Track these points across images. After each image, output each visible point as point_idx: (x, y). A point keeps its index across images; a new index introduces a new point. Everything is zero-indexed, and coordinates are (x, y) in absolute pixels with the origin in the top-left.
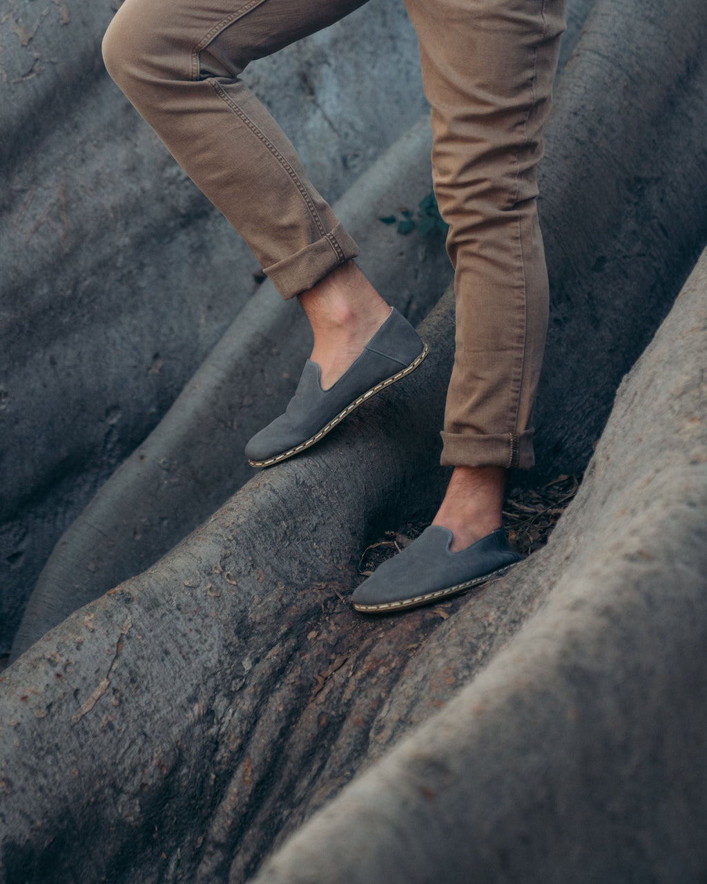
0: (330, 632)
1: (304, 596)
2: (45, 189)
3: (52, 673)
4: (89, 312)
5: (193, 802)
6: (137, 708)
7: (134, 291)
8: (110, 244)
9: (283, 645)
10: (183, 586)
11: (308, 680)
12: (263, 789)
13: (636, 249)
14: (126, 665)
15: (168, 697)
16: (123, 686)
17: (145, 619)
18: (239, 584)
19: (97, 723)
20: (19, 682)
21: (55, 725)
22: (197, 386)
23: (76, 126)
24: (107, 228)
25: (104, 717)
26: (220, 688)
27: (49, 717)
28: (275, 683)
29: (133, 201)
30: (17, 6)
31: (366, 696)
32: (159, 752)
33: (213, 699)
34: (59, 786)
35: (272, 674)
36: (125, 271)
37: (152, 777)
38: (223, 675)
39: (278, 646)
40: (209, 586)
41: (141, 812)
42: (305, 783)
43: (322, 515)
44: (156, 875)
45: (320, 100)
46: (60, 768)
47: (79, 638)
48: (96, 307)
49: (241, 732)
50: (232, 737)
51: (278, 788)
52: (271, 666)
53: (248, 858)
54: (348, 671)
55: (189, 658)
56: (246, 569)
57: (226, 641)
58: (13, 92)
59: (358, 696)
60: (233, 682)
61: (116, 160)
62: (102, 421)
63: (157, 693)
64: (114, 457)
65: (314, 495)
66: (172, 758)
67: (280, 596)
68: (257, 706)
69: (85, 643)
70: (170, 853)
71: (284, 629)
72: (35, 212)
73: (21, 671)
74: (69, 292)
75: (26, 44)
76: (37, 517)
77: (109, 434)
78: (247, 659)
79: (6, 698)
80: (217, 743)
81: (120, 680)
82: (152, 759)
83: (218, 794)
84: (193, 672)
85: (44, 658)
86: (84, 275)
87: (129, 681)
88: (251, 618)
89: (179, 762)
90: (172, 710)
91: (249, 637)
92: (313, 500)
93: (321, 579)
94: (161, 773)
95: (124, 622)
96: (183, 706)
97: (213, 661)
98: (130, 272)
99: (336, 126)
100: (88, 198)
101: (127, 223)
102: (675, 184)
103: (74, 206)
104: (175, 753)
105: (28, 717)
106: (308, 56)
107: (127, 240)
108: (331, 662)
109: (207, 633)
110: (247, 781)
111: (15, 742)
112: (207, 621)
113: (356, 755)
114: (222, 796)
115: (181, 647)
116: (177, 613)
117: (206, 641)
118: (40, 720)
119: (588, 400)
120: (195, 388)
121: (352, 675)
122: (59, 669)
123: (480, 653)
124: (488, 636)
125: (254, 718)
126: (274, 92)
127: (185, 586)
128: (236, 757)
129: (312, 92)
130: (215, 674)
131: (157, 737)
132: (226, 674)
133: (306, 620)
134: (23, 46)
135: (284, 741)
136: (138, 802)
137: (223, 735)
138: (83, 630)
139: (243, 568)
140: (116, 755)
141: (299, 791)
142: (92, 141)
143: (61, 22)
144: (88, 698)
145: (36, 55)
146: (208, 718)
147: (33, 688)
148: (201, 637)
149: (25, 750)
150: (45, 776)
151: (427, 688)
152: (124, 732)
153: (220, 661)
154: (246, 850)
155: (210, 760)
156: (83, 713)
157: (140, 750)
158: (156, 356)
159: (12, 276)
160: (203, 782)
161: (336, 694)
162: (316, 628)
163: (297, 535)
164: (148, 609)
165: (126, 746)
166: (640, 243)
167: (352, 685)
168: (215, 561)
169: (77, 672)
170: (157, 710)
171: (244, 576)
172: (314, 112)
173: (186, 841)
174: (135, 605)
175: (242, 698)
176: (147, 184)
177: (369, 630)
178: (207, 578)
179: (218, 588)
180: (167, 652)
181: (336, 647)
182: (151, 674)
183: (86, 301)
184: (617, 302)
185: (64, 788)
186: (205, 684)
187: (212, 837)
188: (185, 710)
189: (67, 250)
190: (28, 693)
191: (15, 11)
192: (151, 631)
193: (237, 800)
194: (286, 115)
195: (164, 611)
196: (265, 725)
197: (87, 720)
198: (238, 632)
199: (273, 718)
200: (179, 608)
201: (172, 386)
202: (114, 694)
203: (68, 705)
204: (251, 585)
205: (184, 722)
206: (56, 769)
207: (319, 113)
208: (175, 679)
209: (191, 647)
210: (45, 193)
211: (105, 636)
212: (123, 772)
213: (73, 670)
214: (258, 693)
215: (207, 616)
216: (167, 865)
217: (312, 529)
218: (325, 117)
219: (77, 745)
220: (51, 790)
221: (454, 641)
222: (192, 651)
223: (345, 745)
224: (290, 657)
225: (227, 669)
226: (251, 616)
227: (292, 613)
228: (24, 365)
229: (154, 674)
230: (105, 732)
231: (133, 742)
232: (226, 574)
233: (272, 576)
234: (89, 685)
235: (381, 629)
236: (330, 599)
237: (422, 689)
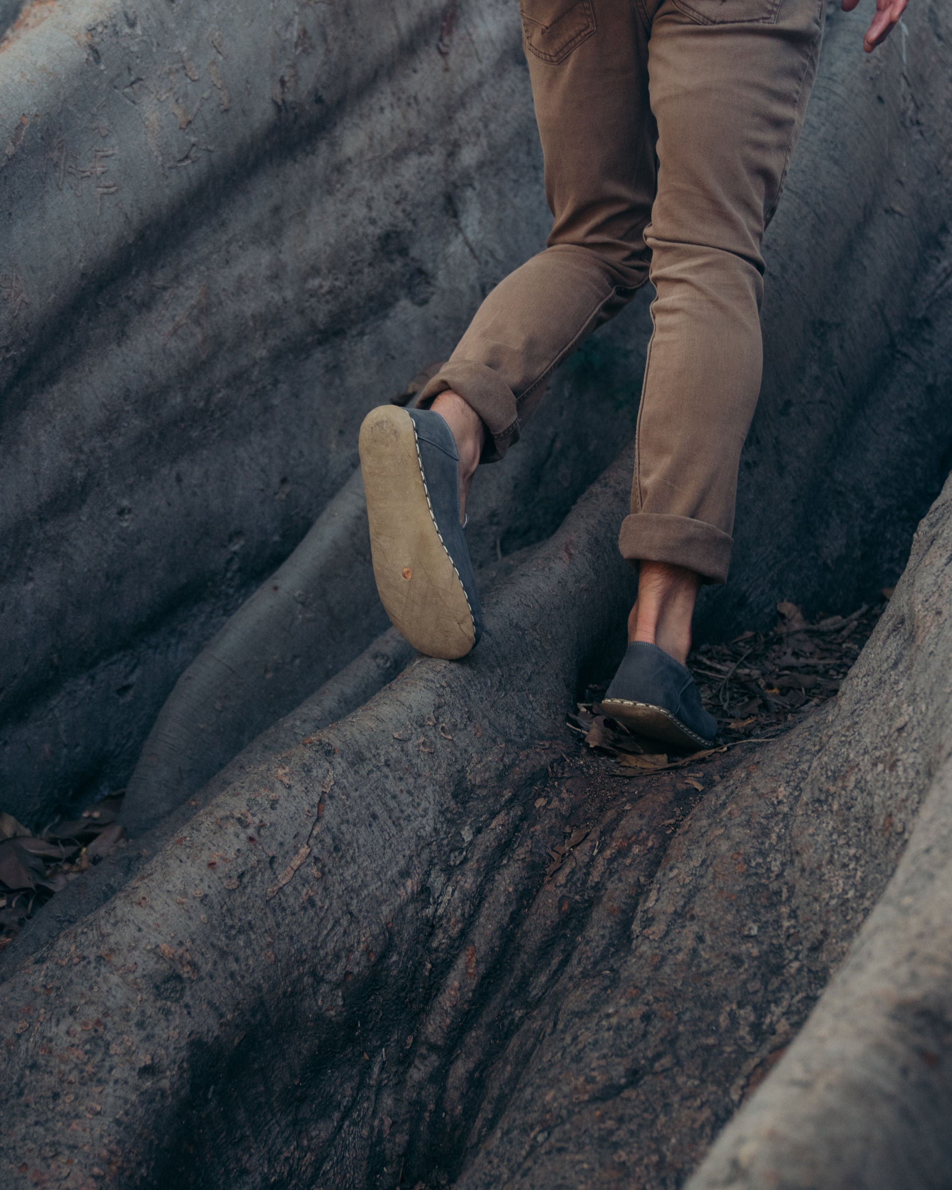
0: (562, 800)
1: (527, 756)
2: (187, 288)
3: (243, 836)
4: (219, 427)
5: (403, 994)
6: (342, 881)
7: (267, 409)
8: (247, 355)
9: (508, 813)
10: (391, 738)
11: (540, 856)
12: (489, 983)
13: (819, 394)
14: (329, 830)
15: (377, 870)
16: (324, 856)
17: (349, 775)
18: (455, 739)
19: (296, 898)
20: (203, 844)
21: (249, 898)
22: (336, 514)
23: (223, 224)
24: (246, 337)
25: (305, 891)
26: (436, 861)
27: (241, 889)
28: (501, 858)
29: (274, 311)
30: (178, 85)
31: (620, 880)
32: (367, 935)
33: (428, 874)
34: (253, 971)
35: (497, 847)
36: (259, 386)
37: (358, 964)
38: (440, 845)
39: (503, 813)
40: (422, 740)
41: (343, 1006)
42: (543, 979)
43: (536, 663)
44: (357, 1080)
45: (462, 225)
46: (254, 950)
47: (274, 795)
48: (227, 422)
49: (463, 915)
50: (453, 920)
51: (510, 982)
52: (497, 838)
53: (471, 1065)
54: (593, 848)
55: (400, 825)
56: (462, 722)
57: (442, 805)
58: (167, 177)
59: (609, 879)
60: (452, 855)
61: (260, 265)
62: (225, 547)
63: (364, 865)
64: (232, 587)
65: (528, 639)
66: (381, 943)
67: (501, 755)
68: (481, 885)
69: (281, 802)
70: (374, 1053)
71: (507, 794)
72: (174, 312)
73: (204, 832)
74: (202, 404)
75: (184, 126)
76: (149, 647)
77: (230, 561)
78: (467, 828)
79: (189, 864)
80: (433, 926)
81: (323, 848)
82: (359, 943)
83: (434, 988)
84: (405, 841)
85: (233, 817)
86: (218, 386)
87: (332, 849)
88: (470, 780)
89: (389, 947)
90: (382, 885)
91: (467, 802)
92: (527, 644)
93: (542, 737)
94: (369, 960)
95: (325, 778)
96: (394, 881)
97: (427, 828)
98: (264, 387)
99: (477, 253)
100: (229, 302)
101: (266, 334)
102: (853, 332)
103: (214, 310)
104: (385, 937)
105: (216, 887)
106: (454, 177)
107: (264, 353)
108: (567, 836)
109: (421, 796)
110: (470, 974)
111: (202, 917)
112: (420, 781)
113: (612, 949)
114: (438, 990)
115: (390, 811)
116: (386, 770)
117: (419, 804)
118: (231, 892)
119: (771, 552)
120: (334, 516)
121: (598, 853)
122: (251, 831)
123: (774, 836)
124: (781, 816)
125: (478, 899)
126: (420, 210)
127: (394, 738)
128: (457, 944)
129: (455, 215)
130: (430, 844)
131: (365, 918)
132: (442, 845)
133: (532, 785)
134: (181, 128)
135: (514, 928)
136: (340, 994)
137: (441, 918)
138: (278, 785)
139: (459, 720)
140: (317, 937)
141: (535, 988)
142: (238, 241)
143: (222, 107)
144: (286, 867)
145: (193, 139)
146: (423, 897)
147: (221, 853)
148: (413, 800)
149: (213, 927)
150: (237, 960)
151: (710, 875)
152: (327, 909)
153: (435, 829)
154: (469, 1055)
155: (424, 947)
156: (281, 885)
157: (345, 932)
158: (284, 481)
159: (146, 380)
160: (415, 972)
161: (579, 875)
162: (544, 794)
163: (512, 685)
164: (352, 764)
165: (329, 927)
166: (821, 389)
167: (600, 865)
168: (428, 711)
169: (273, 836)
170: (365, 885)
171: (460, 730)
172: (456, 235)
173: (392, 1040)
174: (337, 759)
175: (463, 874)
176: (289, 294)
177: (608, 800)
178: (419, 730)
179: (432, 743)
180: (374, 817)
181: (571, 818)
182: (357, 842)
183: (218, 415)
184: (801, 450)
185: (258, 975)
186: (419, 856)
187: (426, 1038)
188: (397, 885)
189: (204, 357)
190: (216, 859)
191: (175, 90)
192: (356, 790)
193: (459, 995)
194: (429, 236)
195: (371, 767)
196: (493, 907)
197: (284, 894)
198: (455, 796)
199: (502, 900)
200: (387, 765)
201: (297, 514)
202: (315, 863)
203: (263, 874)
204: (467, 740)
205: (396, 900)
206: (249, 952)
207: (460, 237)
208: (385, 849)
209: (402, 811)
210: (186, 293)
211: (303, 794)
212: (325, 958)
213: (268, 833)
214: (482, 870)
215: (420, 775)
216: (370, 1067)
217: (527, 678)
218: (466, 242)
219: (274, 923)
220: (243, 977)
221: (738, 820)
222: (403, 816)
223: (597, 938)
224: (517, 828)
225: (443, 839)
226: (469, 777)
227: (516, 775)
228: (149, 479)
229: (361, 841)
230: (305, 909)
231: (337, 922)
232: (440, 726)
233: (490, 731)
234: (287, 852)
235: (624, 799)
236: (555, 760)
237: (702, 877)
